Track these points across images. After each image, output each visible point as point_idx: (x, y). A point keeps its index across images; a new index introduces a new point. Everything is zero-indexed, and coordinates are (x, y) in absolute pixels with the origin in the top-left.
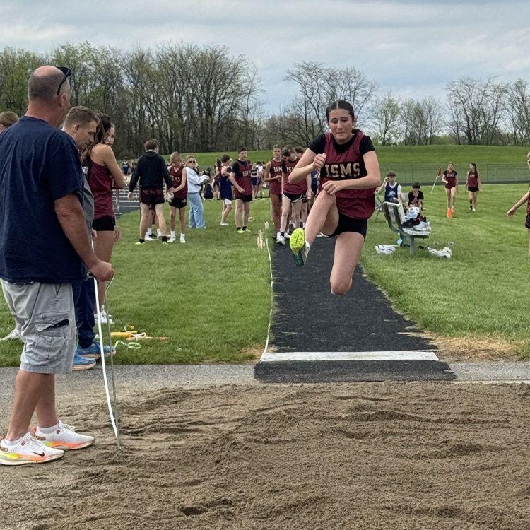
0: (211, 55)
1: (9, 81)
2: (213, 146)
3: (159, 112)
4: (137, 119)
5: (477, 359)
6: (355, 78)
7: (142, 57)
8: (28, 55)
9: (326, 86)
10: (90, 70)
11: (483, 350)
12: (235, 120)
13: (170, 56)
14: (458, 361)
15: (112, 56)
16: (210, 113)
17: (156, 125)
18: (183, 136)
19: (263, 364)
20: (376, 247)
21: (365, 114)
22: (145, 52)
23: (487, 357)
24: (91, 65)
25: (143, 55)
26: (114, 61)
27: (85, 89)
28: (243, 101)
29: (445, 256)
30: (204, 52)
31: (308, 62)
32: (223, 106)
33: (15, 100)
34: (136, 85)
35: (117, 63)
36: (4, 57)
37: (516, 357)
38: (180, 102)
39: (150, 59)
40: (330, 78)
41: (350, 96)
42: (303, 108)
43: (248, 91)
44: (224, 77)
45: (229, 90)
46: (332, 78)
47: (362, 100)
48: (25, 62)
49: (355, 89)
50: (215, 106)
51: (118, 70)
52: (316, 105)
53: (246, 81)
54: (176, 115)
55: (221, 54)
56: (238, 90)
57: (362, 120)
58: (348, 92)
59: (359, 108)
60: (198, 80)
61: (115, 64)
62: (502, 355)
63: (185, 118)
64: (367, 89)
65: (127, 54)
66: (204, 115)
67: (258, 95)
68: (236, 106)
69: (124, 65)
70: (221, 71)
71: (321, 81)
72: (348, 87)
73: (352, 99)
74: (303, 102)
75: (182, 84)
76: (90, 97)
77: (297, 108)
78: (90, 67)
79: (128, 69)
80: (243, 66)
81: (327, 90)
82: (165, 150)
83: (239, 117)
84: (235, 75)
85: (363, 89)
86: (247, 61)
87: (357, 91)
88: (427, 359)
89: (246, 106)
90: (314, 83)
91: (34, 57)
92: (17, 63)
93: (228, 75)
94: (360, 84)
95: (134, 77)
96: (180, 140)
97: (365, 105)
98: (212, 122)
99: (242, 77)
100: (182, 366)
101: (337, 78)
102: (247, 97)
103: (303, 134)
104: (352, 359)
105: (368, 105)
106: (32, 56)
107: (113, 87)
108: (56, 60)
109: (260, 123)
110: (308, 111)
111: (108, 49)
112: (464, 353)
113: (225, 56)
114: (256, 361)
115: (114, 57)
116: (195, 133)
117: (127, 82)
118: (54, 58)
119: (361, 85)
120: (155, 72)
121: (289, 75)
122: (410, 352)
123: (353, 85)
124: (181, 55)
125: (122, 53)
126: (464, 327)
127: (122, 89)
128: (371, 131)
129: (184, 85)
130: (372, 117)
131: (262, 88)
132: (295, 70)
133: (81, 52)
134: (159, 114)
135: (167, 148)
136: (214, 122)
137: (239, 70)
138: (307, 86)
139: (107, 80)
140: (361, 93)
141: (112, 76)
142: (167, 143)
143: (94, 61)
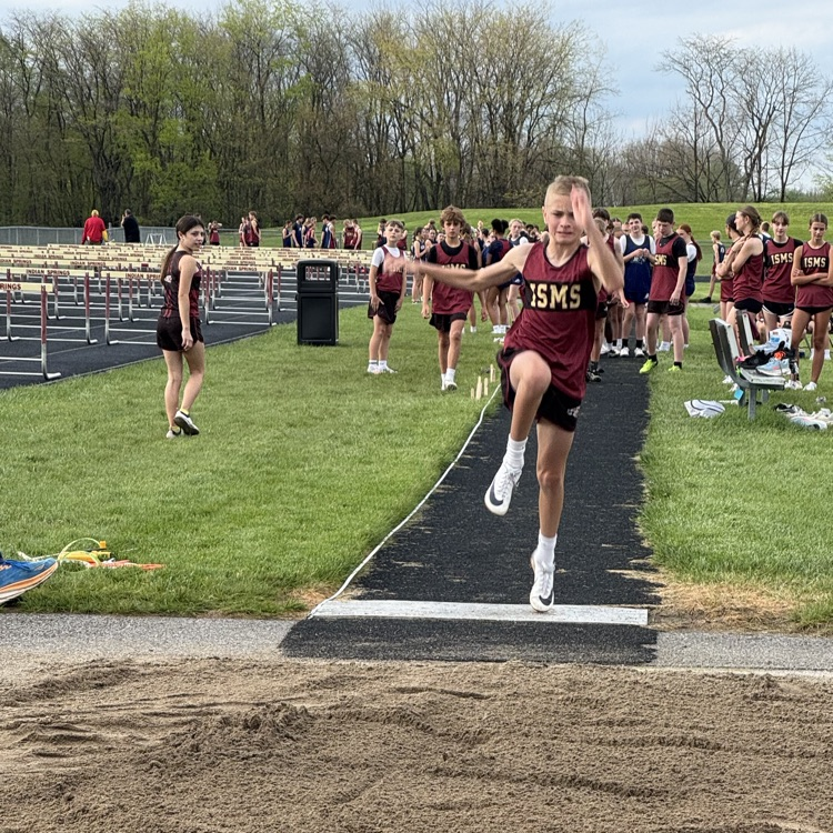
0: (518, 19)
1: (137, 64)
2: (516, 196)
3: (417, 128)
4: (373, 142)
5: (719, 625)
6: (796, 69)
7: (387, 23)
8: (173, 15)
9: (739, 84)
10: (289, 45)
11: (738, 610)
12: (559, 146)
13: (442, 21)
14: (684, 628)
15: (330, 19)
16: (511, 133)
17: (409, 153)
18: (459, 175)
19: (314, 620)
20: (687, 404)
21: (811, 139)
22: (394, 12)
23: (739, 624)
24: (290, 36)
25: (390, 19)
26: (334, 29)
27: (279, 80)
28: (575, 111)
29: (816, 426)
30: (505, 13)
31: (704, 36)
32: (537, 118)
33: (146, 99)
34: (374, 78)
35: (340, 32)
36: (129, 18)
37: (792, 625)
38: (456, 112)
39: (403, 25)
40: (746, 68)
41: (784, 102)
42: (691, 127)
43: (587, 92)
44: (542, 63)
45: (549, 89)
46: (751, 68)
47: (808, 113)
48: (168, 27)
49: (795, 91)
50: (521, 121)
51: (341, 47)
52: (716, 120)
53: (582, 72)
54: (447, 136)
55: (538, 18)
56: (567, 88)
57: (805, 151)
58: (781, 95)
59: (801, 127)
60: (491, 69)
61: (337, 35)
62: (769, 621)
63: (465, 142)
64: (819, 91)
65: (360, 16)
66: (500, 136)
67: (605, 101)
68: (562, 120)
69: (354, 36)
70: (536, 52)
71: (728, 74)
72: (780, 85)
73: (788, 110)
74: (692, 115)
75: (461, 77)
76: (287, 97)
77: (680, 125)
78: (289, 41)
79: (362, 44)
80: (579, 41)
81: (739, 91)
82: (426, 202)
83: (567, 143)
84: (562, 60)
85: (809, 90)
86: (587, 32)
87: (797, 95)
88: (626, 623)
89: (582, 122)
90: (715, 76)
91: (184, 19)
92: (151, 29)
93: (549, 59)
94: (805, 80)
95: (371, 61)
96: (453, 183)
97: (812, 122)
98: (515, 150)
99: (576, 65)
100: (163, 620)
101: (761, 68)
102: (584, 102)
103: (688, 177)
104: (484, 618)
105: (819, 122)
106: (180, 16)
107: (331, 81)
108: (225, 26)
109: (607, 155)
110: (701, 132)
111: (324, 6)
112: (701, 613)
113: (547, 23)
114: (303, 616)
115: (334, 20)
116: (483, 170)
117: (357, 71)
118: (221, 20)
119: (806, 83)
120: (412, 51)
121: (667, 61)
122: (604, 608)
123: (791, 83)
124: (463, 21)
125: (350, 13)
126: (726, 564)
127: (347, 82)
128: (821, 173)
129: (464, 80)
130: (825, 146)
131: (614, 86)
132: (679, 51)
133: (272, 10)
134: (417, 133)
135: (429, 198)
136: (520, 150)
137: (571, 49)
138: (701, 82)
139: (319, 65)
140: (806, 99)
141: (330, 57)
142: (429, 189)
143: (297, 29)
